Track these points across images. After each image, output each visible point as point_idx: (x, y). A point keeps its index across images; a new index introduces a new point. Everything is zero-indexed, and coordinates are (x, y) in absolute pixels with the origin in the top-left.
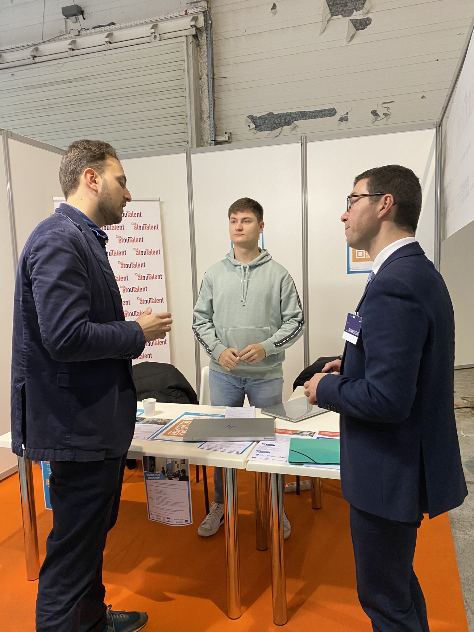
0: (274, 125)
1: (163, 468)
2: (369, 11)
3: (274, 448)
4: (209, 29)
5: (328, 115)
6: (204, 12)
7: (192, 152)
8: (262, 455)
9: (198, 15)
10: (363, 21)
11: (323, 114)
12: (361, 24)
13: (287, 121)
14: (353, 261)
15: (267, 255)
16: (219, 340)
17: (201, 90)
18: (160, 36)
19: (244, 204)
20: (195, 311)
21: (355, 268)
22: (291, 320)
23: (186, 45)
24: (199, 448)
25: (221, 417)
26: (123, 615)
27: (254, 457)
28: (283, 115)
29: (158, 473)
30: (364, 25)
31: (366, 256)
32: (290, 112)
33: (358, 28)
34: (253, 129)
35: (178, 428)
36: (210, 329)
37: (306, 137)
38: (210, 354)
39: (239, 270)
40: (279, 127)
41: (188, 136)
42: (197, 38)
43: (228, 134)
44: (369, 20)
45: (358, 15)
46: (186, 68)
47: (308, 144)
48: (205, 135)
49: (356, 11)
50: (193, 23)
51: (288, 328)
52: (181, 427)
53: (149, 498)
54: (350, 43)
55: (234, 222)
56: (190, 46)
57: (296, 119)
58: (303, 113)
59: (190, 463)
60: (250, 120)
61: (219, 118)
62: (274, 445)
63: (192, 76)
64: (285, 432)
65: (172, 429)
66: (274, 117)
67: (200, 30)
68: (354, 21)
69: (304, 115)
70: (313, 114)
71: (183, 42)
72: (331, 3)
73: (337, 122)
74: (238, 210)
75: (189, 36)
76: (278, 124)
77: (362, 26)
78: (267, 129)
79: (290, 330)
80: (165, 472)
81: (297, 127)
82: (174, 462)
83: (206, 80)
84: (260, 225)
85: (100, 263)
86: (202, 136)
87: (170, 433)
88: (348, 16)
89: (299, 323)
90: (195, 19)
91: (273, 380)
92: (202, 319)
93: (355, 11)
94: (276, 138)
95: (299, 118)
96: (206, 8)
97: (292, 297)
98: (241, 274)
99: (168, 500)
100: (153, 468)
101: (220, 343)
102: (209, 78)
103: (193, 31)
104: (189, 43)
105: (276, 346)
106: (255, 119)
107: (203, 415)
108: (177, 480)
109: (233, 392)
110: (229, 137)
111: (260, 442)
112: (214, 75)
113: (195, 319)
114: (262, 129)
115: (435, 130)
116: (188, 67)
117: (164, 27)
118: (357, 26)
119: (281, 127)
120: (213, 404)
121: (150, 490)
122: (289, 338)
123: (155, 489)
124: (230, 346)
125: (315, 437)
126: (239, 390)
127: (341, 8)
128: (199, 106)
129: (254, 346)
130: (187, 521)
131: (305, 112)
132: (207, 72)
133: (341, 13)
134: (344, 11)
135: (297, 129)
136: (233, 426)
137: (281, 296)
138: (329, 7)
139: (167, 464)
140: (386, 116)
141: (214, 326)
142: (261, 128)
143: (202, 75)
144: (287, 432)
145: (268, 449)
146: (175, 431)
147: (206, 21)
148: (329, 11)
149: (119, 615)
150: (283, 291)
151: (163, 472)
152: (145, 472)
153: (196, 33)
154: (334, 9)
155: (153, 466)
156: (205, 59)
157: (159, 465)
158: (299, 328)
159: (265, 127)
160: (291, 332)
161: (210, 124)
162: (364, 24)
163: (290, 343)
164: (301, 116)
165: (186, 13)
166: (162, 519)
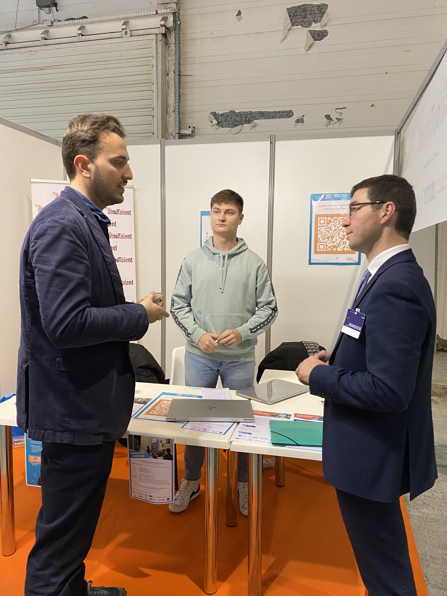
0: (235, 122)
1: (148, 447)
2: (326, 24)
3: (255, 429)
4: (177, 29)
5: (285, 117)
6: (174, 14)
7: (166, 144)
8: (245, 436)
9: (168, 16)
10: (320, 33)
11: (281, 115)
12: (319, 35)
13: (247, 119)
14: (315, 253)
15: (244, 244)
16: (198, 324)
17: (168, 85)
18: (131, 32)
19: (228, 196)
20: (175, 295)
21: (316, 260)
22: (265, 307)
23: (155, 42)
24: (182, 427)
25: (198, 397)
26: (103, 591)
27: (237, 438)
28: (244, 113)
29: (143, 451)
30: (322, 37)
31: (326, 249)
32: (251, 112)
33: (316, 39)
34: (216, 125)
35: (158, 407)
36: (188, 313)
37: (275, 136)
38: (189, 337)
39: (218, 258)
40: (240, 125)
41: (154, 128)
42: (166, 37)
43: (192, 128)
44: (326, 32)
45: (316, 27)
46: (155, 64)
47: (276, 142)
48: (170, 128)
49: (315, 23)
50: (163, 23)
51: (262, 315)
52: (162, 406)
53: (131, 475)
54: (308, 52)
55: (217, 212)
56: (160, 43)
57: (256, 118)
58: (263, 113)
59: (175, 443)
60: (213, 117)
61: (184, 113)
62: (254, 427)
63: (160, 72)
64: (262, 413)
65: (153, 408)
66: (235, 115)
67: (169, 30)
68: (312, 32)
69: (263, 115)
70: (272, 114)
71: (153, 40)
72: (291, 14)
73: (294, 123)
74: (222, 201)
75: (159, 35)
76: (238, 121)
77: (319, 37)
78: (229, 126)
79: (264, 317)
80: (150, 450)
81: (256, 126)
82: (160, 441)
83: (173, 77)
84: (241, 217)
85: (101, 247)
86: (167, 128)
87: (152, 413)
88: (307, 27)
89: (272, 310)
90: (165, 19)
91: (247, 363)
92: (181, 303)
93: (313, 23)
94: (237, 134)
95: (258, 118)
96: (176, 9)
97: (266, 286)
98: (220, 262)
99: (151, 478)
100: (138, 447)
101: (199, 327)
102: (176, 75)
103: (163, 30)
104: (159, 41)
105: (251, 332)
106: (218, 115)
107: (180, 395)
108: (161, 459)
109: (209, 374)
110: (192, 132)
111: (240, 423)
112: (180, 72)
113: (174, 303)
114: (223, 126)
115: (394, 137)
116: (157, 63)
117: (135, 24)
118: (315, 36)
119: (241, 125)
120: (187, 385)
121: (134, 468)
122: (263, 324)
123: (139, 468)
124: (208, 330)
125: (292, 419)
126: (214, 371)
127: (301, 20)
128: (165, 101)
129: (233, 331)
130: (168, 499)
131: (265, 113)
132: (174, 69)
133: (301, 24)
134: (304, 22)
135: (257, 128)
136: (212, 407)
137: (256, 284)
138: (290, 17)
139: (152, 443)
140: (338, 121)
141: (191, 310)
142: (223, 124)
143: (169, 72)
144: (265, 414)
145: (249, 430)
146: (157, 410)
147: (175, 22)
148: (290, 22)
149: (99, 591)
150: (258, 279)
151: (148, 451)
152: (129, 450)
153: (165, 32)
154: (295, 19)
155: (138, 445)
156: (173, 56)
157: (144, 444)
158: (273, 315)
159: (227, 123)
160: (265, 318)
161: (175, 118)
162: (321, 35)
163: (264, 329)
164: (260, 115)
165: (157, 13)
166: (144, 496)
